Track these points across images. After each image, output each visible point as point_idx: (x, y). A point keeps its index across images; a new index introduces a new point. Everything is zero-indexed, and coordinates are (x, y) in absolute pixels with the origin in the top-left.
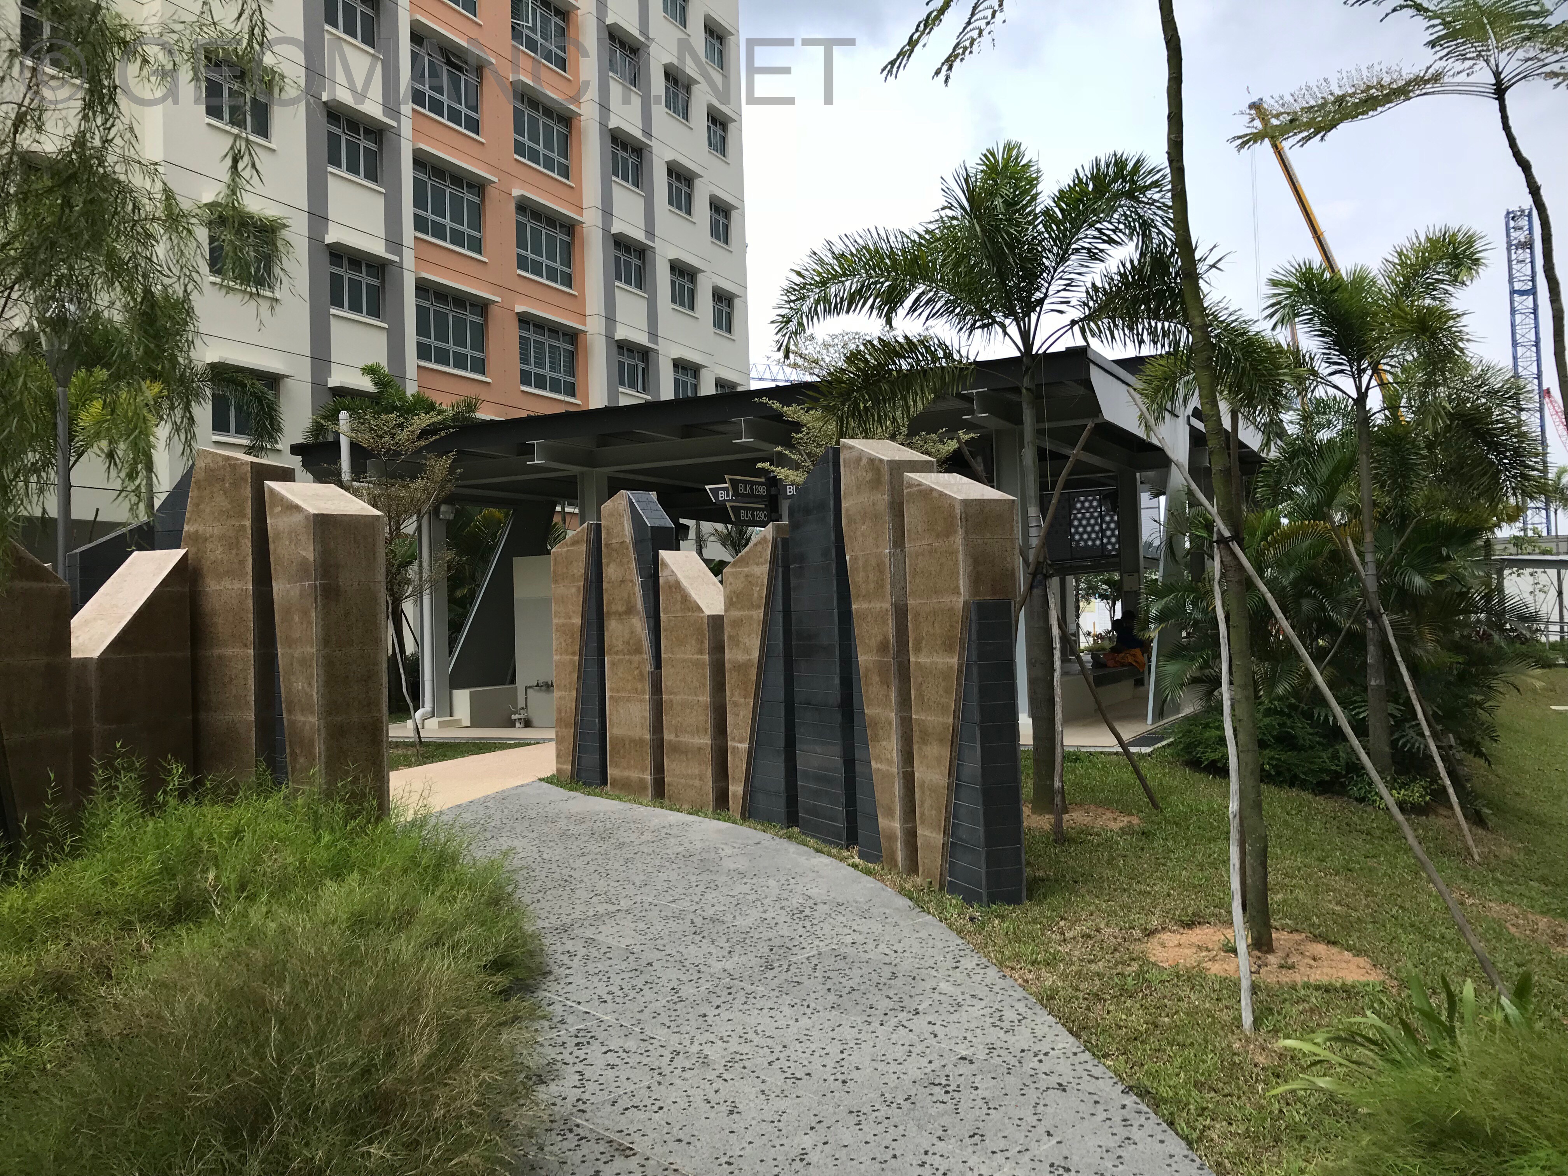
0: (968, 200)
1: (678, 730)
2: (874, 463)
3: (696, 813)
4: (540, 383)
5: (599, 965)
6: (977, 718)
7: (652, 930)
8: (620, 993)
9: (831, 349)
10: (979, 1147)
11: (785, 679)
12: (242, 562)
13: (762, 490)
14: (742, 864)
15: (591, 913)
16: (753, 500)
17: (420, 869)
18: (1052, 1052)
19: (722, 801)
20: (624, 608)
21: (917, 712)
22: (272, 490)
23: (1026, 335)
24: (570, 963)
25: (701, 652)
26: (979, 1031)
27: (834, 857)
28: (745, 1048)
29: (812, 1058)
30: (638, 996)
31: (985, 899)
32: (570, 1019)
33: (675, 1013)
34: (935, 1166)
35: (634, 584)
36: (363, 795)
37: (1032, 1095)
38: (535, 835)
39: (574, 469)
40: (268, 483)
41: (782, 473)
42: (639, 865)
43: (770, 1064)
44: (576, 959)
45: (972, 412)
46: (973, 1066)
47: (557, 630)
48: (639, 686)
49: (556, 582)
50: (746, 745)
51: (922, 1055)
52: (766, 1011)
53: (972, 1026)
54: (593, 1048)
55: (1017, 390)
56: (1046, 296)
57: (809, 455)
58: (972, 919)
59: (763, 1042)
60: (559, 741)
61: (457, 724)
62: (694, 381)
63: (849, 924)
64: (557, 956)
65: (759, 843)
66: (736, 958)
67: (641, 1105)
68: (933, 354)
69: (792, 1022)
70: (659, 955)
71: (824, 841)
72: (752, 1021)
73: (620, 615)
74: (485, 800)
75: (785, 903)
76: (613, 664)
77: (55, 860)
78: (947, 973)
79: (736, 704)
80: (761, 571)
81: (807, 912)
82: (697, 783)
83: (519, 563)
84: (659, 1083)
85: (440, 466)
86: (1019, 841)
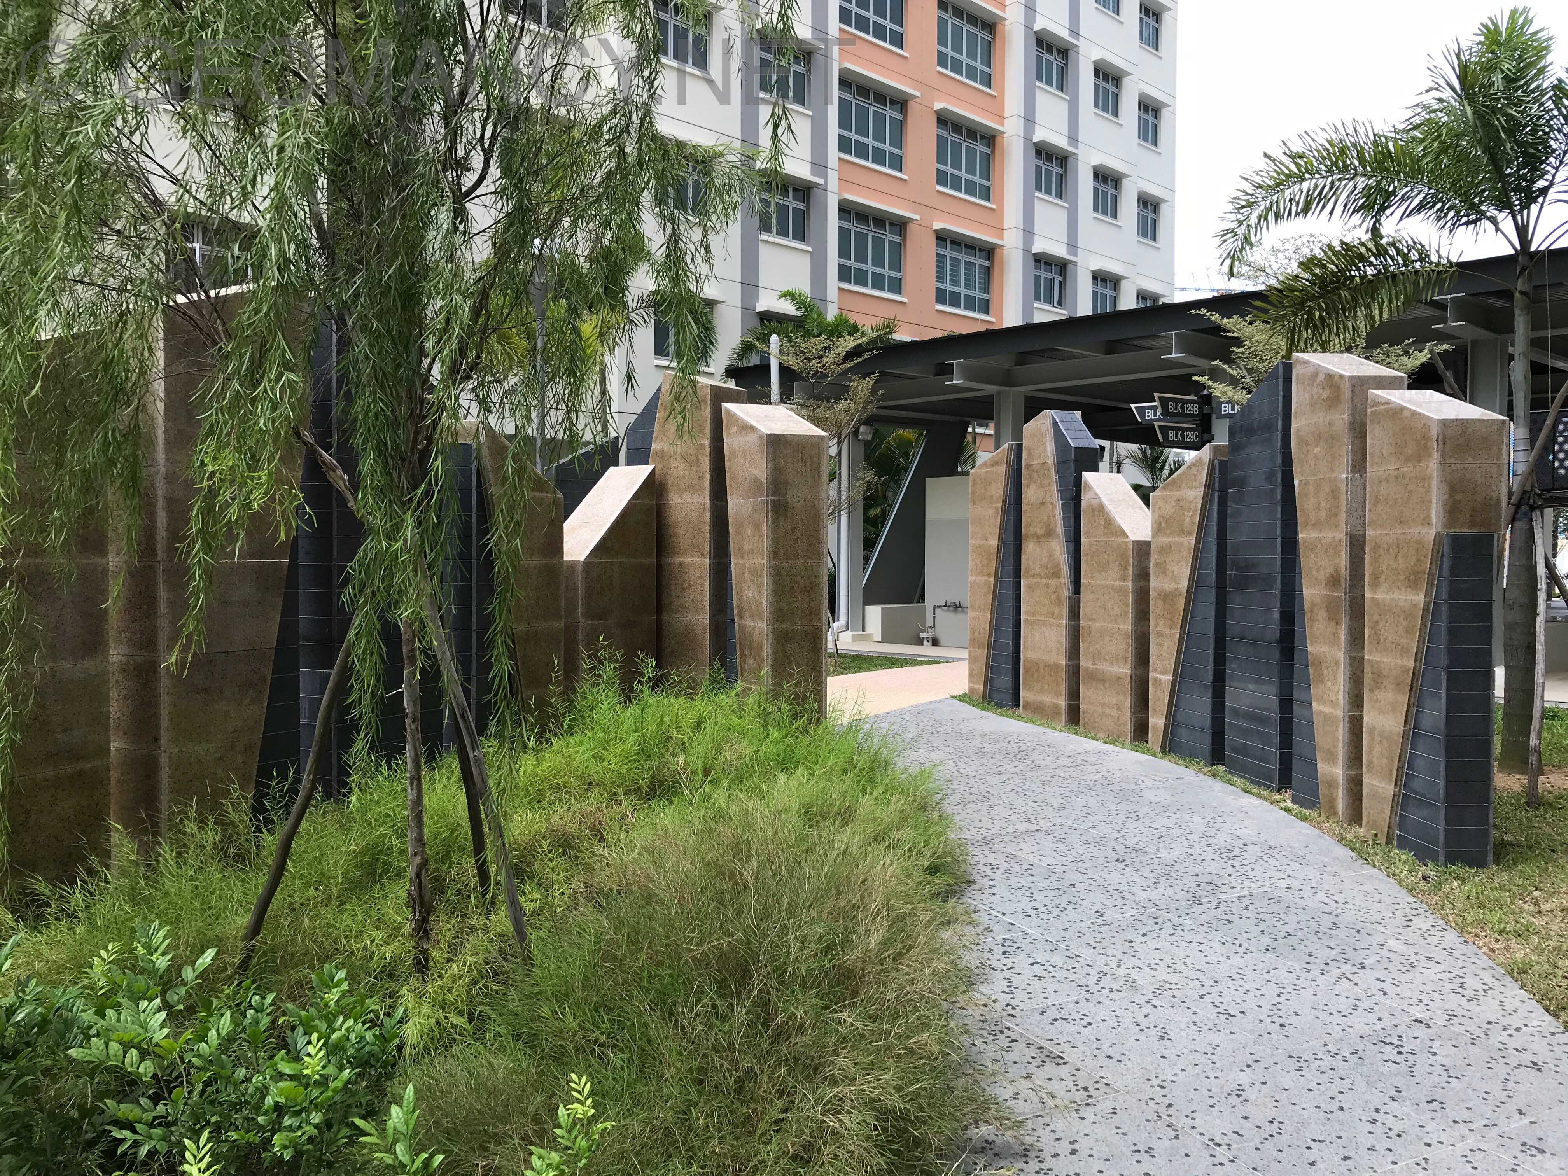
0: (1458, 77)
1: (1096, 657)
2: (1332, 380)
3: (1113, 742)
4: (955, 301)
5: (1021, 880)
6: (1444, 661)
7: (1073, 852)
8: (1044, 909)
9: (1281, 255)
10: (1438, 1114)
11: (1217, 612)
12: (700, 479)
13: (1194, 409)
14: (1164, 797)
15: (1010, 830)
16: (1184, 419)
17: (857, 771)
18: (1524, 1028)
19: (1140, 732)
20: (1043, 531)
21: (1370, 653)
22: (728, 411)
23: (1522, 231)
24: (993, 876)
25: (1124, 578)
26: (1436, 995)
27: (1264, 798)
28: (1174, 978)
29: (1245, 997)
30: (1062, 915)
31: (1442, 858)
32: (996, 928)
33: (1099, 935)
34: (1388, 1125)
35: (1054, 507)
36: (805, 698)
37: (1501, 1070)
38: (950, 749)
39: (991, 389)
40: (725, 405)
41: (1218, 389)
42: (1056, 789)
43: (1201, 997)
44: (999, 872)
45: (1444, 321)
46: (1429, 1030)
47: (973, 551)
48: (1056, 611)
49: (974, 503)
50: (1169, 678)
51: (1370, 1011)
52: (1194, 944)
53: (1429, 988)
54: (1020, 958)
55: (1507, 295)
56: (1551, 184)
57: (1250, 370)
58: (1425, 878)
59: (1193, 975)
60: (972, 660)
61: (868, 638)
62: (1113, 293)
63: (1283, 868)
64: (980, 866)
65: (1181, 778)
66: (1161, 890)
67: (1070, 1018)
68: (1405, 257)
69: (1223, 959)
70: (1082, 878)
71: (1253, 782)
72: (1181, 953)
73: (1038, 538)
74: (901, 713)
75: (1211, 841)
76: (1029, 587)
77: (556, 735)
78: (1397, 930)
79: (1160, 635)
80: (1195, 495)
81: (1236, 851)
82: (1115, 712)
83: (932, 483)
84: (1087, 1000)
85: (862, 387)
86: (1487, 799)
